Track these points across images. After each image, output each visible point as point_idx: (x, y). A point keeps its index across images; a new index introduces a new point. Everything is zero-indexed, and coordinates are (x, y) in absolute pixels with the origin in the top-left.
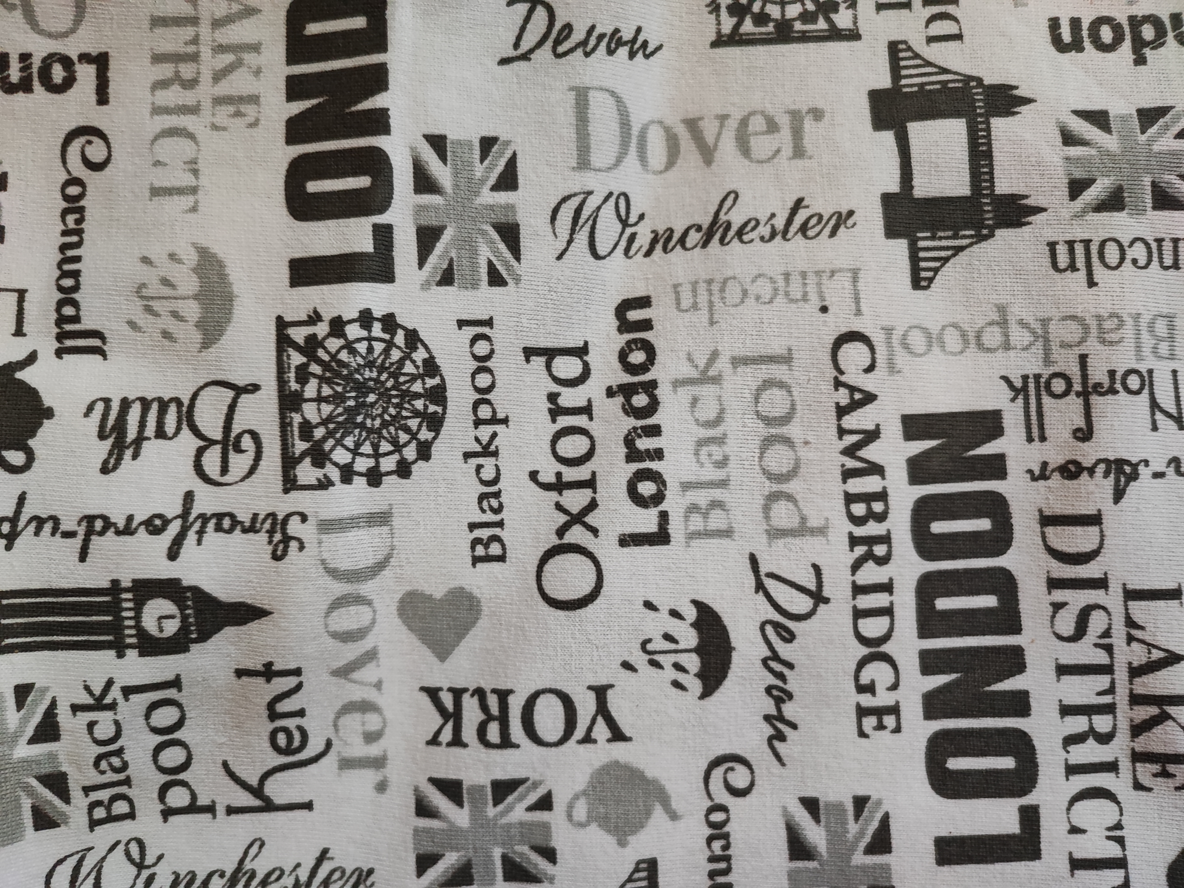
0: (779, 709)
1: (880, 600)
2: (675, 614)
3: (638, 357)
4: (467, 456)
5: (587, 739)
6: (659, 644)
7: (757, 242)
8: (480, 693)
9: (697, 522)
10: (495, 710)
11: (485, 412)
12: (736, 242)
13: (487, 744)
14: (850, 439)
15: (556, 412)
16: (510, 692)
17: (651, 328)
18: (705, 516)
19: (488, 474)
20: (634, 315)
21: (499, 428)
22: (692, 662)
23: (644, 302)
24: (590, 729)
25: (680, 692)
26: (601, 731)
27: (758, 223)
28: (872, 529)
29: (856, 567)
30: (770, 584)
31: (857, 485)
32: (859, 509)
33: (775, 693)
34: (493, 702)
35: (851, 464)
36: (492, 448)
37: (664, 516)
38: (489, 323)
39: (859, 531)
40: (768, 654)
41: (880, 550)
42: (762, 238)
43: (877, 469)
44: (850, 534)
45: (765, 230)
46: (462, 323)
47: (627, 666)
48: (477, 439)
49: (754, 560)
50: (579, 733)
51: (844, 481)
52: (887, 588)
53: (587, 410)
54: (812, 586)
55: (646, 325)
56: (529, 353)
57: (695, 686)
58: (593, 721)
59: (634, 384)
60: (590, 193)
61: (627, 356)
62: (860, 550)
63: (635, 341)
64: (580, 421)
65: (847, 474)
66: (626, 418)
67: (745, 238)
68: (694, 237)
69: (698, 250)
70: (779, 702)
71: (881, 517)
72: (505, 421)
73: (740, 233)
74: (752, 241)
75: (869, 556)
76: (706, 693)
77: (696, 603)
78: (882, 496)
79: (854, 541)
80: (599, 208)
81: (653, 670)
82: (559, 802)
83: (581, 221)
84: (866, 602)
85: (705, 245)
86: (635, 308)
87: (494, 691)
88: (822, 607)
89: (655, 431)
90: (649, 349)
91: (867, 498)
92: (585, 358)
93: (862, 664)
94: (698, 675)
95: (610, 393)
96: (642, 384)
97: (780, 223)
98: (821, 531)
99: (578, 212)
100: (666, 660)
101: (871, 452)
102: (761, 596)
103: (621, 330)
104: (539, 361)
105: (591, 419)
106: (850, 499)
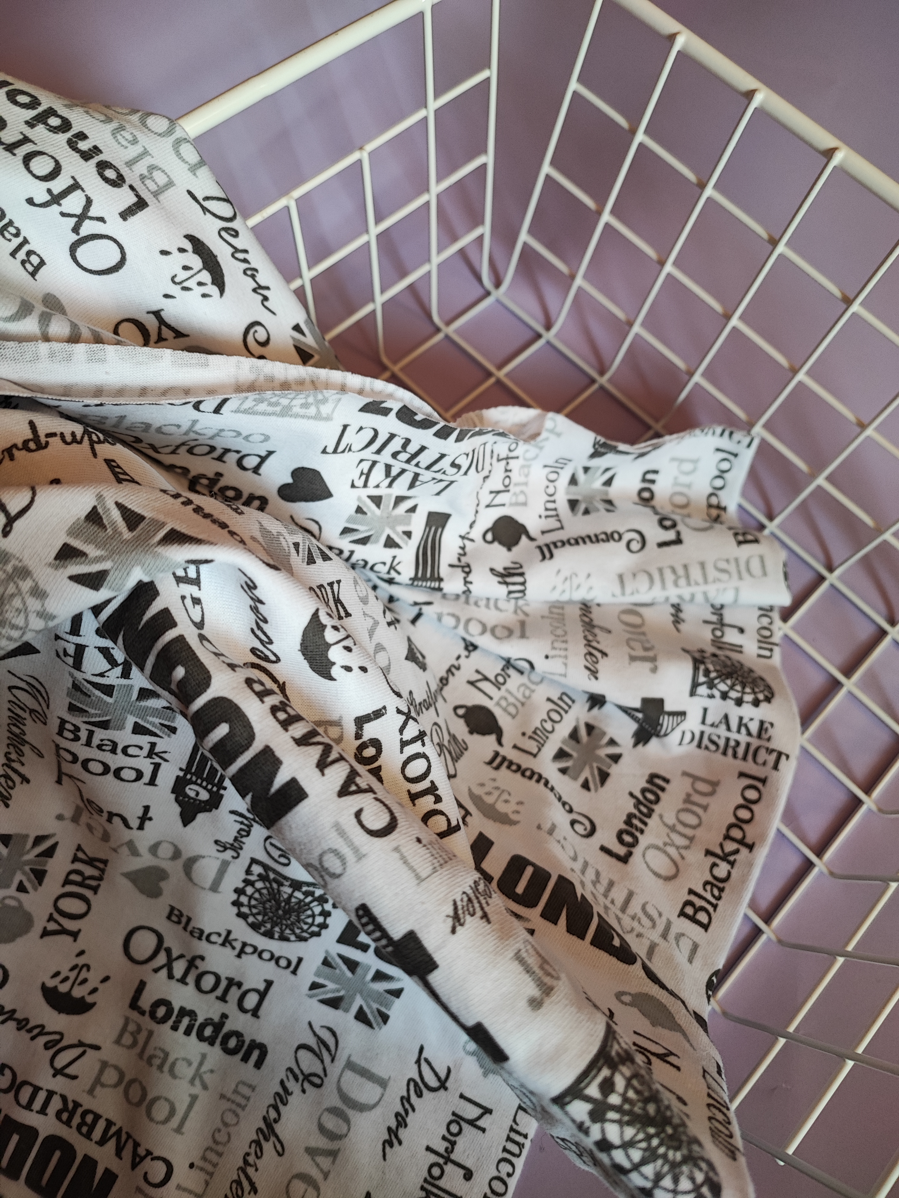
0: (15, 1020)
1: (38, 1104)
2: (94, 990)
3: (232, 1043)
4: (229, 933)
5: (51, 918)
6: (84, 974)
7: (247, 1149)
8: (100, 879)
9: (131, 1027)
10: (88, 882)
11: (249, 950)
12: (255, 1137)
13: (70, 873)
14: (124, 1137)
15: (231, 982)
16: (96, 893)
17: (242, 1060)
18: (132, 1034)
19: (214, 938)
20: (256, 1054)
21: (237, 951)
22: (63, 988)
23: (258, 1065)
24: (56, 922)
25: (51, 974)
26: (52, 926)
27: (258, 1157)
28: (76, 1120)
29: (64, 1098)
30: (80, 1050)
31: (101, 1125)
32: (89, 1118)
33: (24, 1023)
34: (93, 883)
35: (113, 1129)
36: (227, 944)
37: (143, 1013)
38: (294, 972)
39: (80, 1111)
40: (46, 1030)
41: (65, 1116)
42: (248, 1154)
43: (102, 1142)
44: (81, 1106)
45: (251, 1159)
46: (300, 960)
47: (81, 953)
48: (236, 940)
49: (97, 1048)
50: (56, 916)
51: (107, 1120)
52: (43, 1111)
53: (223, 998)
54: (68, 1071)
55: (245, 1059)
56: (269, 984)
57: (51, 983)
58: (59, 924)
59: (220, 1032)
60: (333, 1060)
61: (237, 1037)
62: (71, 1105)
63: (242, 1046)
64: (219, 992)
65: (110, 1123)
66: (205, 1017)
67: (253, 1145)
68: (273, 1114)
69: (265, 1113)
70: (19, 1022)
71: (79, 1128)
72: (239, 956)
73: (258, 1143)
74: (250, 1147)
75: (65, 1108)
76: (44, 987)
77: (94, 1004)
78: (88, 1136)
79: (77, 1105)
80: (322, 1061)
81: (70, 966)
82: (22, 896)
83: (322, 1047)
84: (41, 1096)
85: (265, 1119)
86: (259, 1056)
87: (99, 885)
88: (52, 1072)
89: (188, 1032)
90: (232, 1052)
91: (92, 1127)
92: (251, 1013)
93: (14, 1075)
94: (56, 987)
95: (224, 1016)
96: (216, 1037)
97: (250, 1171)
98: (91, 1091)
99: (328, 1049)
100: (73, 975)
101: (111, 1145)
102: (75, 1042)
103: (253, 1041)
104: (262, 987)
105: (217, 998)
106: (97, 1117)
